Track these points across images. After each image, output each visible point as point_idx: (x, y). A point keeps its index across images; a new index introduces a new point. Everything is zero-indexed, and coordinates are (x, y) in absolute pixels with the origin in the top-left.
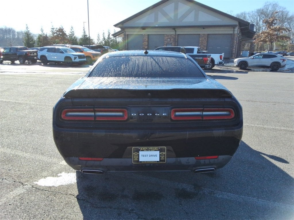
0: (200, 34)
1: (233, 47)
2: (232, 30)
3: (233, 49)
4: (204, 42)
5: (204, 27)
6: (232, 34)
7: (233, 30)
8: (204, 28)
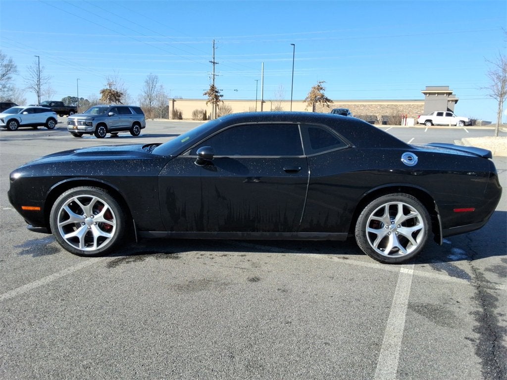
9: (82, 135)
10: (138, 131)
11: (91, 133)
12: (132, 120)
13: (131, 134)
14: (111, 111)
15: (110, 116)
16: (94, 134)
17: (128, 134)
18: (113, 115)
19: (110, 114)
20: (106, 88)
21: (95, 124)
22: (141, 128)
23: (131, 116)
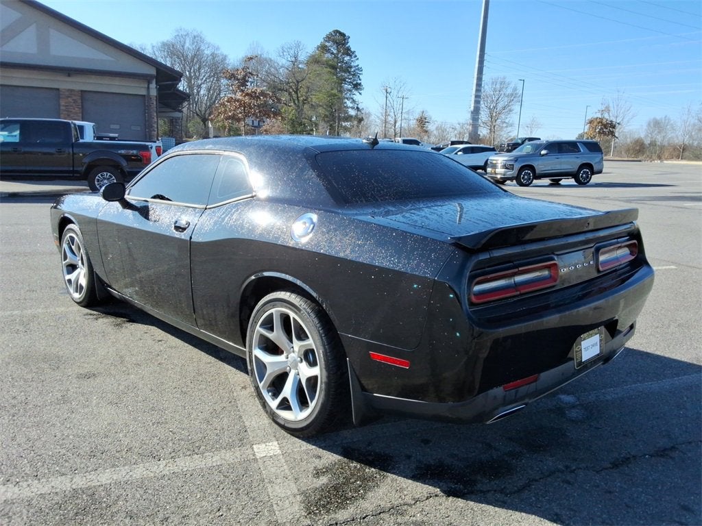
0: (58, 89)
1: (152, 127)
2: (142, 85)
3: (151, 131)
4: (74, 111)
5: (70, 72)
6: (145, 96)
7: (146, 86)
8: (69, 75)
9: (506, 181)
10: (588, 177)
11: (511, 179)
12: (579, 162)
13: (576, 181)
14: (545, 149)
15: (543, 155)
16: (514, 181)
17: (572, 181)
18: (546, 154)
19: (543, 152)
20: (595, 117)
21: (517, 166)
22: (593, 173)
23: (578, 156)
